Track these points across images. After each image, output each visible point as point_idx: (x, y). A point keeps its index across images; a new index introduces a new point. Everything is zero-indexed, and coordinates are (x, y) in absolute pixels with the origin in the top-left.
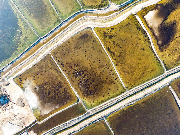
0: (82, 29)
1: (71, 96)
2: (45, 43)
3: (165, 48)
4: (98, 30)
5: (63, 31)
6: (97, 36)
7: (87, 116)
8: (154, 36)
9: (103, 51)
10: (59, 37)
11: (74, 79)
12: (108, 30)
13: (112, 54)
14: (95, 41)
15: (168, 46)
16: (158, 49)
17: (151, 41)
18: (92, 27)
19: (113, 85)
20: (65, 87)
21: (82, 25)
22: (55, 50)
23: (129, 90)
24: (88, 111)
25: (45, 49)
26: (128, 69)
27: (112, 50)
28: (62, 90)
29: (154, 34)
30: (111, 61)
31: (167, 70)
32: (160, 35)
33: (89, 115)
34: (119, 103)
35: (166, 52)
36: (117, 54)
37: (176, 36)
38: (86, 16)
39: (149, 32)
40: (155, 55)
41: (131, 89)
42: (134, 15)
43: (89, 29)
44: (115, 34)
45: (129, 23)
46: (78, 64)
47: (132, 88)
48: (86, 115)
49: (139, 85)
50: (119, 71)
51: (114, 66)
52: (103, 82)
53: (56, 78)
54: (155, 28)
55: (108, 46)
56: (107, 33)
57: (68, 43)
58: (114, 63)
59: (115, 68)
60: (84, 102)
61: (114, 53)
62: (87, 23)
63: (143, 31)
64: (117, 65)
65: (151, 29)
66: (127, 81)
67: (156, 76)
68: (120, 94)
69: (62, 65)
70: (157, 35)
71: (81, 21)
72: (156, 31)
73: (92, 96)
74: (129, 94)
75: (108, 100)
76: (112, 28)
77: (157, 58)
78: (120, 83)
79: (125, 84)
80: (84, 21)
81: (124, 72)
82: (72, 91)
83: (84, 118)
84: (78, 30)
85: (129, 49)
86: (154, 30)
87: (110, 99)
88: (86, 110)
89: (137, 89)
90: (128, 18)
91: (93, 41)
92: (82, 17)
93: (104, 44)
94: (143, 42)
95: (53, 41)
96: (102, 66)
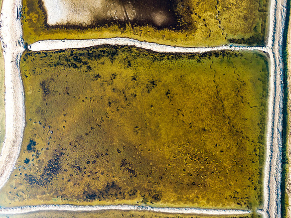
6: (27, 210)
30: (132, 208)
61: (114, 185)
86: (109, 14)
89: (273, 178)
93: (66, 202)
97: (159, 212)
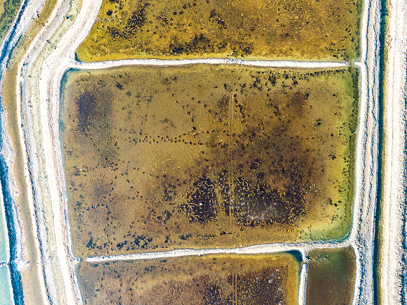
4: (91, 47)
6: (109, 64)
7: (370, 254)
13: (201, 44)
18: (69, 63)
23: (359, 54)
24: (352, 241)
26: (285, 17)
30: (222, 61)
33: (370, 244)
34: (388, 115)
38: (21, 65)
41: (358, 48)
47: (359, 41)
48: (362, 257)
50: (272, 52)
51: (246, 63)
59: (253, 64)
61: (202, 38)
62: (45, 75)
64: (248, 51)
66: (324, 45)
71: (26, 91)
74: (371, 63)
75: (352, 148)
79: (330, 57)
81: (286, 38)
83: (369, 267)
84: (50, 118)
88: (345, 244)
89: (371, 28)
92: (19, 79)
93: (151, 56)
95: (42, 226)
97: (251, 66)
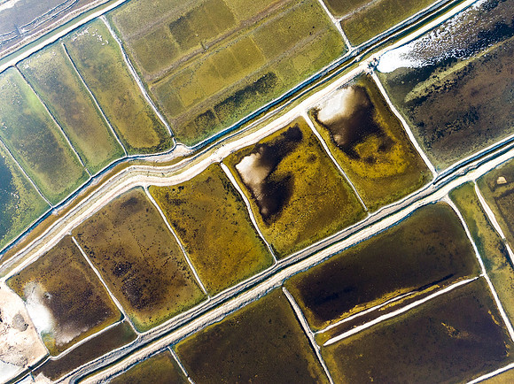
0: (127, 189)
1: (109, 309)
2: (62, 215)
3: (275, 221)
4: (156, 191)
5: (92, 193)
6: (154, 202)
7: (139, 345)
8: (254, 200)
9: (165, 227)
10: (86, 204)
11: (114, 278)
12: (174, 190)
13: (182, 233)
14: (151, 210)
15: (279, 216)
16: (262, 223)
17: (249, 208)
18: (145, 185)
19: (184, 288)
20: (98, 294)
21: (126, 183)
22: (79, 228)
23: (213, 296)
24: (140, 335)
25: (62, 227)
26: (211, 259)
27: (181, 225)
28: (93, 298)
29: (253, 197)
30: (180, 245)
31: (278, 259)
32: (264, 198)
33: (143, 342)
34: (196, 320)
35: (276, 228)
36: (189, 232)
37: (292, 200)
38: (133, 166)
39: (246, 193)
40: (257, 233)
42: (219, 164)
43: (140, 190)
44: (186, 197)
45: (209, 178)
46: (120, 251)
47: (218, 292)
48: (137, 342)
49: (229, 287)
50: (195, 262)
51: (185, 254)
52: (167, 283)
53: (82, 278)
54: (255, 186)
55: (175, 218)
56: (172, 195)
57: (101, 215)
58: (186, 248)
59: (186, 257)
60: (132, 320)
61: (185, 231)
62: (135, 179)
63: (234, 191)
64: (190, 252)
65: (248, 187)
66: (209, 280)
67: (260, 271)
68: (196, 304)
69: (91, 254)
70: (260, 198)
71: (124, 174)
72: (257, 191)
73: (147, 308)
74: (212, 303)
75: (176, 314)
76: (180, 188)
77: (260, 237)
78: (197, 284)
79: (205, 285)
80: (129, 175)
81: (204, 264)
82: (110, 301)
83: (134, 347)
84: (119, 191)
85: (211, 224)
87: (179, 312)
88: (137, 333)
89: (226, 294)
90: (208, 168)
91: (147, 210)
92: (127, 169)
93: (166, 216)
94: (235, 211)
95: (75, 212)
96: (165, 255)
